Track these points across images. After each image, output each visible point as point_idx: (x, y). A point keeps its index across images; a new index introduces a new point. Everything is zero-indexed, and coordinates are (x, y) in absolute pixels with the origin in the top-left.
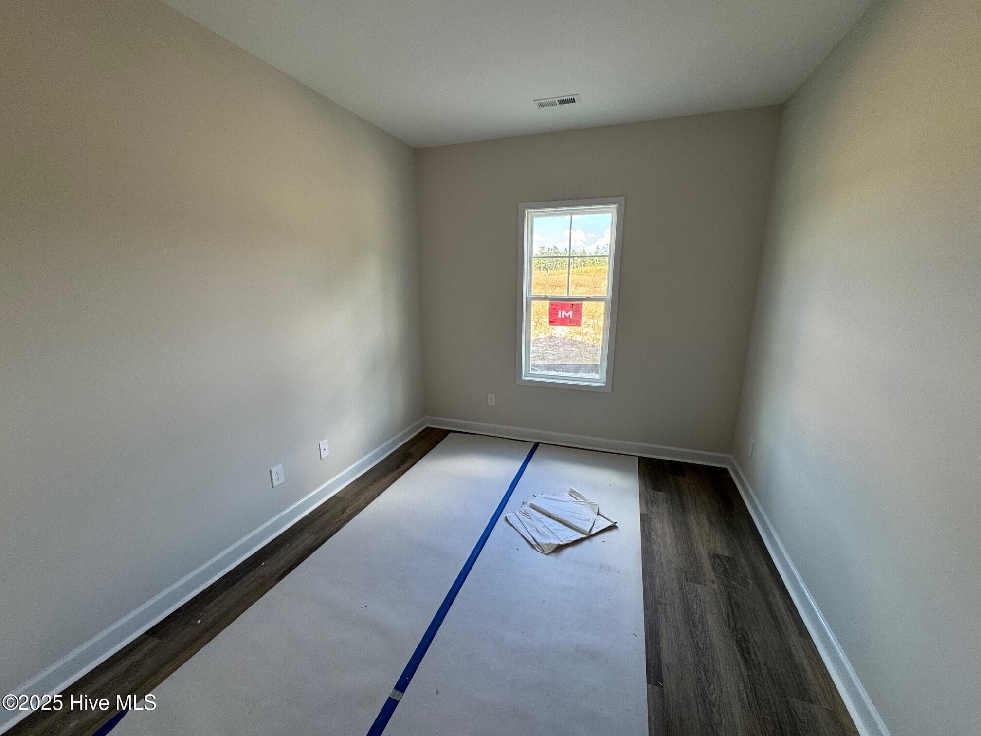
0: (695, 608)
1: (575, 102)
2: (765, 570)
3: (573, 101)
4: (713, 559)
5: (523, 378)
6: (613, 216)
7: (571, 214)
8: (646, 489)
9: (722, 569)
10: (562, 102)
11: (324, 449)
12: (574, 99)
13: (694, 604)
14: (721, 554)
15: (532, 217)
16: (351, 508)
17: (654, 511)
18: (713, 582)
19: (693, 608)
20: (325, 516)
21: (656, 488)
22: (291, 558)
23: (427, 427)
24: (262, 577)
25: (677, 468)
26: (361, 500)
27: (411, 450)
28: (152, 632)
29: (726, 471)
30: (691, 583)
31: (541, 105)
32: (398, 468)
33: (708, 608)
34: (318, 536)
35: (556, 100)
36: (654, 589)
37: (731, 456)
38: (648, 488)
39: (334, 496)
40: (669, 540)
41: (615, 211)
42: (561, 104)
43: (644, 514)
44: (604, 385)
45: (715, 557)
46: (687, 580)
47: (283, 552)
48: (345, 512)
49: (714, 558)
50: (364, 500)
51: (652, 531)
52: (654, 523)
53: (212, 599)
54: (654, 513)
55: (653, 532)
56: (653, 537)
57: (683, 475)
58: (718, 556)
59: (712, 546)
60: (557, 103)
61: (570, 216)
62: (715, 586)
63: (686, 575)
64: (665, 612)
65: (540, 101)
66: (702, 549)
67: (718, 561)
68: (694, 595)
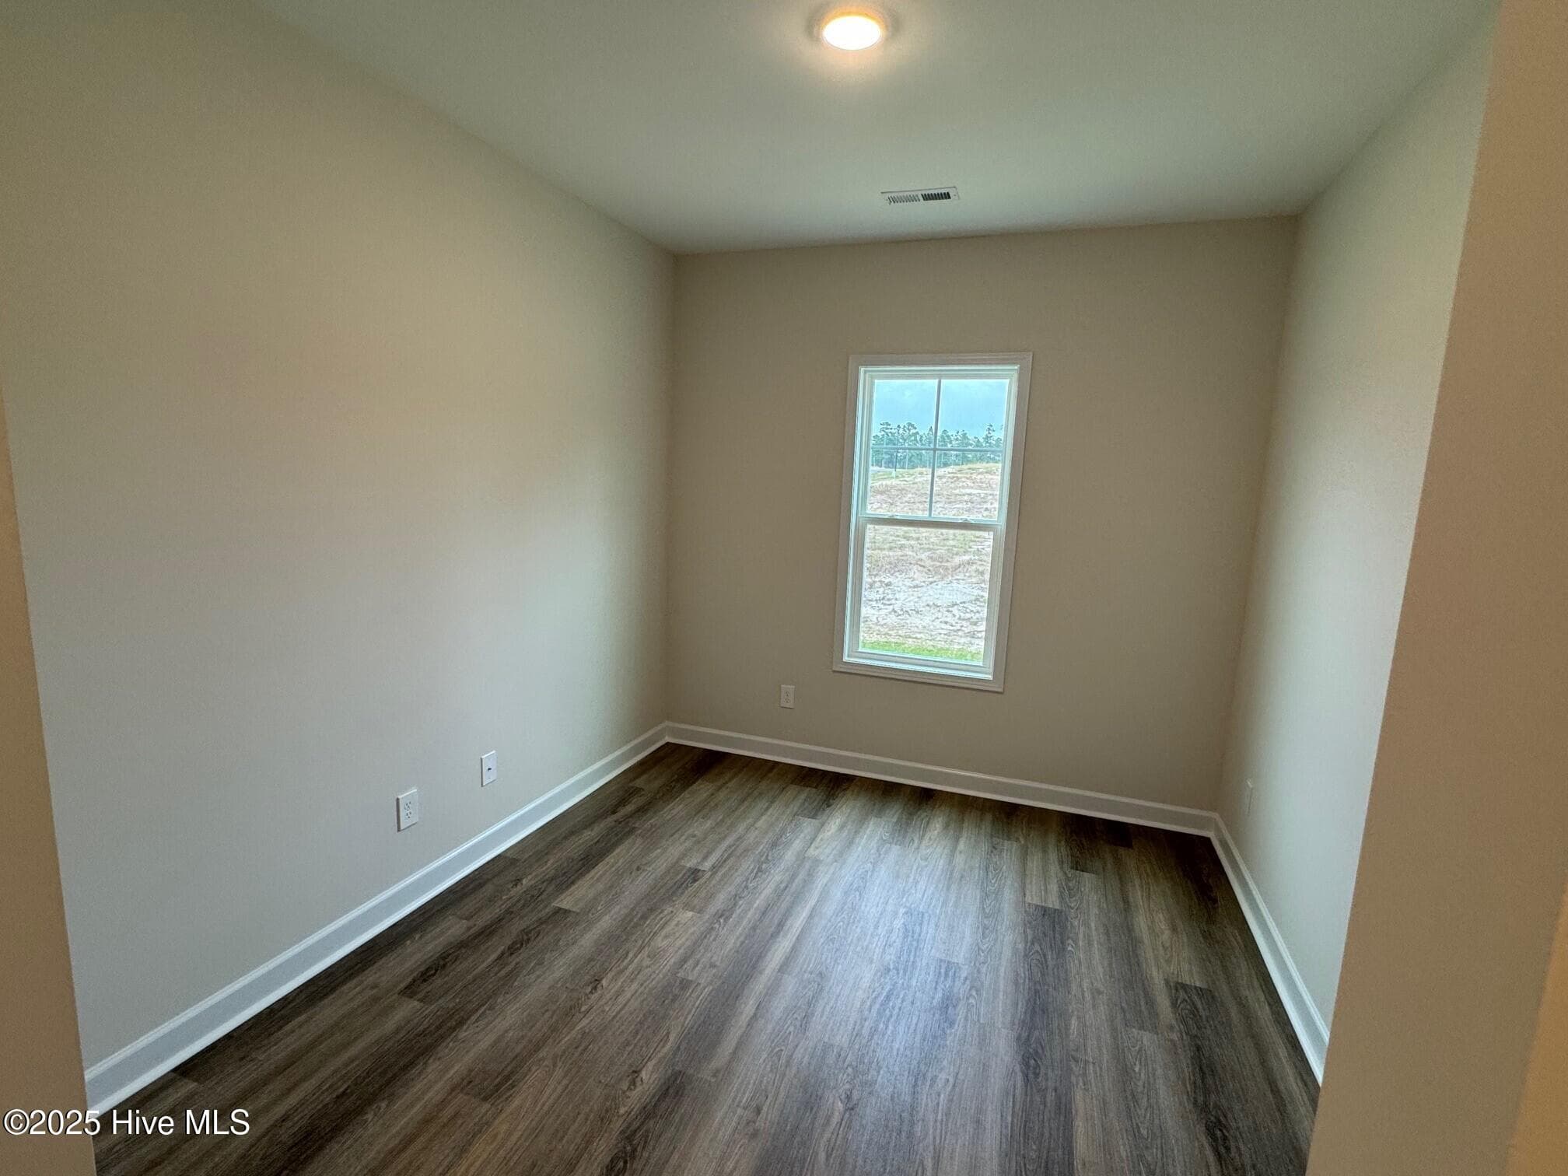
0: (1137, 1069)
1: (949, 197)
2: (1264, 1013)
3: (947, 196)
4: (1173, 991)
5: (846, 659)
6: (1010, 384)
7: (940, 377)
8: (1062, 868)
9: (1188, 1007)
10: (927, 197)
11: (489, 769)
12: (948, 193)
13: (1135, 1064)
14: (1188, 983)
15: (872, 378)
16: (530, 877)
17: (1073, 905)
18: (1171, 1028)
19: (1134, 1071)
20: (484, 889)
21: (1078, 866)
22: (425, 957)
23: (668, 744)
24: (375, 986)
25: (1119, 835)
26: (549, 864)
27: (639, 783)
28: (184, 1070)
29: (1206, 842)
30: (1134, 1030)
31: (893, 200)
32: (614, 812)
33: (1159, 1072)
34: (471, 923)
35: (919, 193)
36: (1067, 1035)
37: (1216, 816)
38: (1065, 865)
39: (499, 856)
40: (1097, 956)
41: (1016, 376)
42: (927, 200)
43: (1055, 910)
44: (990, 677)
45: (1177, 988)
46: (1126, 1024)
47: (410, 946)
48: (519, 884)
49: (1177, 990)
50: (553, 864)
51: (1068, 939)
52: (1071, 924)
53: (287, 1019)
54: (1072, 908)
55: (1070, 941)
56: (1070, 948)
57: (1128, 845)
58: (1184, 987)
59: (1172, 968)
60: (921, 199)
61: (937, 381)
62: (1175, 1036)
63: (1124, 1015)
64: (1085, 1074)
65: (893, 195)
66: (1155, 974)
67: (1182, 994)
68: (1137, 1048)
